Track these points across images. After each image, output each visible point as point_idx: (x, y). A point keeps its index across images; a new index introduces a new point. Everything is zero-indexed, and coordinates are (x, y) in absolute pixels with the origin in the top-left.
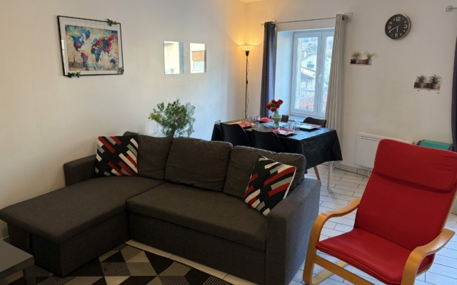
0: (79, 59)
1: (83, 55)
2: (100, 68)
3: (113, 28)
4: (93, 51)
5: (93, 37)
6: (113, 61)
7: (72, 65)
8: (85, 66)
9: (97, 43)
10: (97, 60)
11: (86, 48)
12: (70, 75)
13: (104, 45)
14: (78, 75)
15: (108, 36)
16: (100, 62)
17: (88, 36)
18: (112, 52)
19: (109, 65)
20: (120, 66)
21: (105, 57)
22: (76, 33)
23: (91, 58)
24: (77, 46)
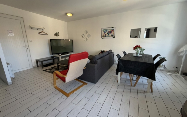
0: (104, 35)
1: (105, 35)
2: (109, 37)
3: (113, 28)
4: (107, 34)
5: (108, 31)
6: (112, 35)
7: (103, 36)
8: (105, 36)
9: (109, 32)
10: (108, 35)
11: (106, 33)
12: (102, 38)
13: (111, 32)
14: (104, 38)
15: (112, 30)
16: (109, 36)
17: (107, 31)
18: (112, 34)
19: (111, 36)
20: (114, 36)
21: (110, 35)
22: (105, 31)
23: (107, 35)
24: (104, 33)
